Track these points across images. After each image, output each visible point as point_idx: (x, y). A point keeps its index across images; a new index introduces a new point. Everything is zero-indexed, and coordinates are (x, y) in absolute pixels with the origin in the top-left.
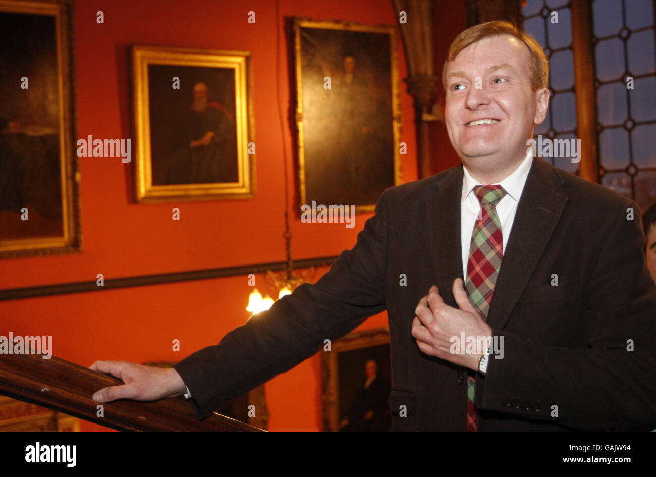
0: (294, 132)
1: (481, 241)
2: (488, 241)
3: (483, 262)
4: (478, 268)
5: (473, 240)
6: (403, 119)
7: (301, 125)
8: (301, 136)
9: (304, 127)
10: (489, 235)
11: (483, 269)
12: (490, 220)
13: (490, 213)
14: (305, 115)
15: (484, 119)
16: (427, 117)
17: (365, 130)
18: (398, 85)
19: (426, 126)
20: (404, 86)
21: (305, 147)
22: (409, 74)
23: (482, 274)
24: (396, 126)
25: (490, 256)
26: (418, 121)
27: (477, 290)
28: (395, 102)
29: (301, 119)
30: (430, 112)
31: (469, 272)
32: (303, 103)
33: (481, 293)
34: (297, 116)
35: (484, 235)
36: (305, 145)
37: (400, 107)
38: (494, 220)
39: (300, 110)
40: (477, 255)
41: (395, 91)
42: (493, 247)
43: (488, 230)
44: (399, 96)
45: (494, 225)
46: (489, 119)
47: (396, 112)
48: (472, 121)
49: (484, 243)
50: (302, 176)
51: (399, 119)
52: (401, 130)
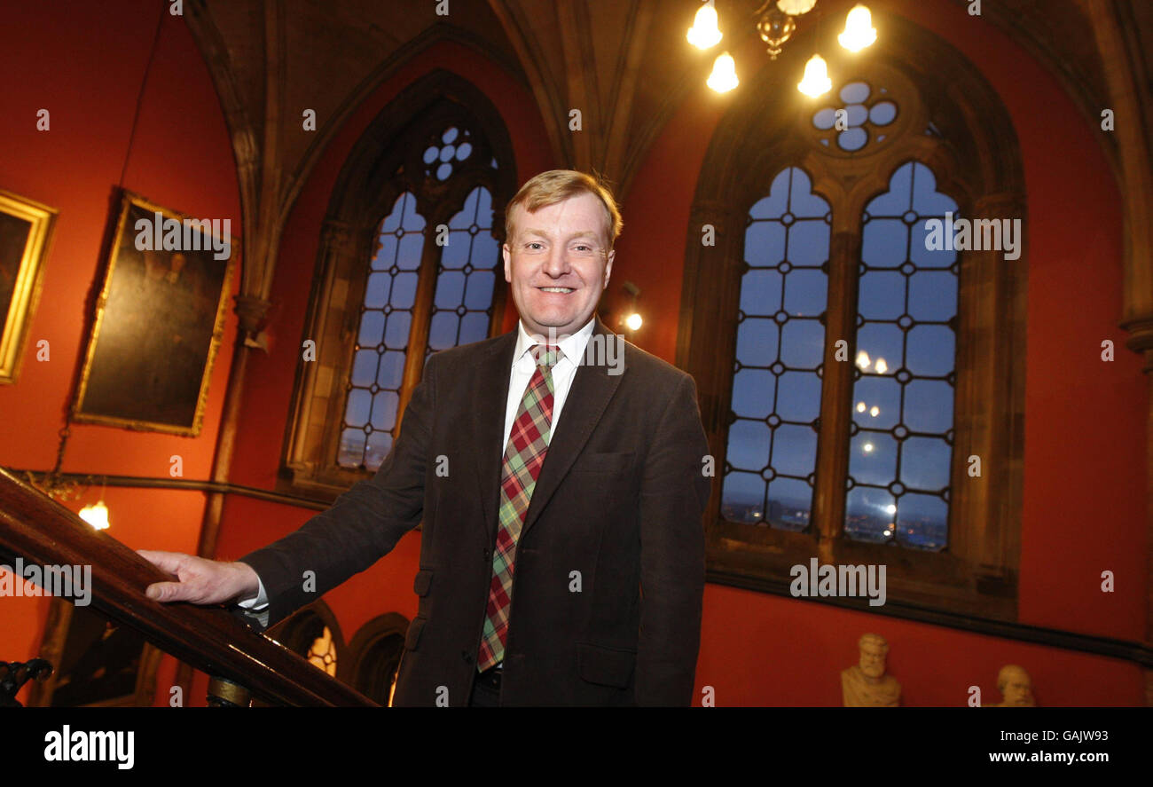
0: (90, 318)
1: (530, 403)
2: (538, 404)
3: (529, 426)
4: (523, 432)
5: (522, 401)
6: (223, 337)
7: (100, 313)
8: (98, 326)
9: (103, 317)
10: (540, 398)
11: (528, 433)
12: (543, 382)
13: (544, 375)
14: (109, 303)
15: (560, 287)
16: (249, 342)
17: (177, 338)
18: (226, 300)
19: (246, 351)
20: (233, 304)
21: (98, 339)
22: (241, 292)
23: (526, 438)
24: (213, 342)
25: (538, 420)
26: (239, 344)
27: (518, 455)
28: (219, 317)
29: (103, 306)
30: (254, 338)
31: (512, 435)
32: (110, 289)
33: (522, 458)
34: (99, 301)
35: (535, 397)
36: (99, 336)
37: (223, 324)
38: (548, 383)
39: (104, 295)
40: (524, 417)
41: (221, 306)
42: (542, 412)
43: (540, 392)
44: (224, 312)
45: (547, 389)
46: (564, 288)
47: (217, 328)
48: (547, 287)
49: (534, 406)
50: (86, 373)
51: (219, 337)
52: (218, 349)
